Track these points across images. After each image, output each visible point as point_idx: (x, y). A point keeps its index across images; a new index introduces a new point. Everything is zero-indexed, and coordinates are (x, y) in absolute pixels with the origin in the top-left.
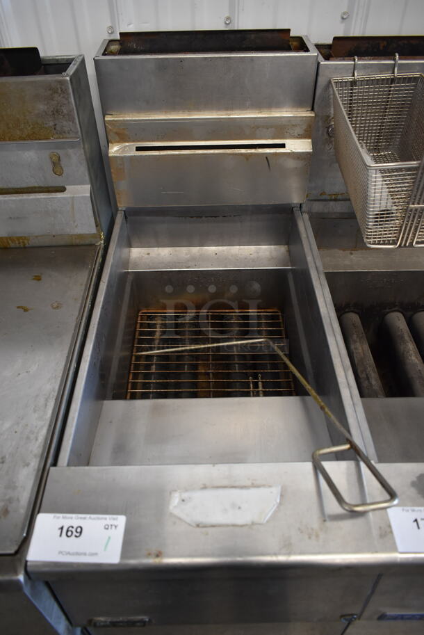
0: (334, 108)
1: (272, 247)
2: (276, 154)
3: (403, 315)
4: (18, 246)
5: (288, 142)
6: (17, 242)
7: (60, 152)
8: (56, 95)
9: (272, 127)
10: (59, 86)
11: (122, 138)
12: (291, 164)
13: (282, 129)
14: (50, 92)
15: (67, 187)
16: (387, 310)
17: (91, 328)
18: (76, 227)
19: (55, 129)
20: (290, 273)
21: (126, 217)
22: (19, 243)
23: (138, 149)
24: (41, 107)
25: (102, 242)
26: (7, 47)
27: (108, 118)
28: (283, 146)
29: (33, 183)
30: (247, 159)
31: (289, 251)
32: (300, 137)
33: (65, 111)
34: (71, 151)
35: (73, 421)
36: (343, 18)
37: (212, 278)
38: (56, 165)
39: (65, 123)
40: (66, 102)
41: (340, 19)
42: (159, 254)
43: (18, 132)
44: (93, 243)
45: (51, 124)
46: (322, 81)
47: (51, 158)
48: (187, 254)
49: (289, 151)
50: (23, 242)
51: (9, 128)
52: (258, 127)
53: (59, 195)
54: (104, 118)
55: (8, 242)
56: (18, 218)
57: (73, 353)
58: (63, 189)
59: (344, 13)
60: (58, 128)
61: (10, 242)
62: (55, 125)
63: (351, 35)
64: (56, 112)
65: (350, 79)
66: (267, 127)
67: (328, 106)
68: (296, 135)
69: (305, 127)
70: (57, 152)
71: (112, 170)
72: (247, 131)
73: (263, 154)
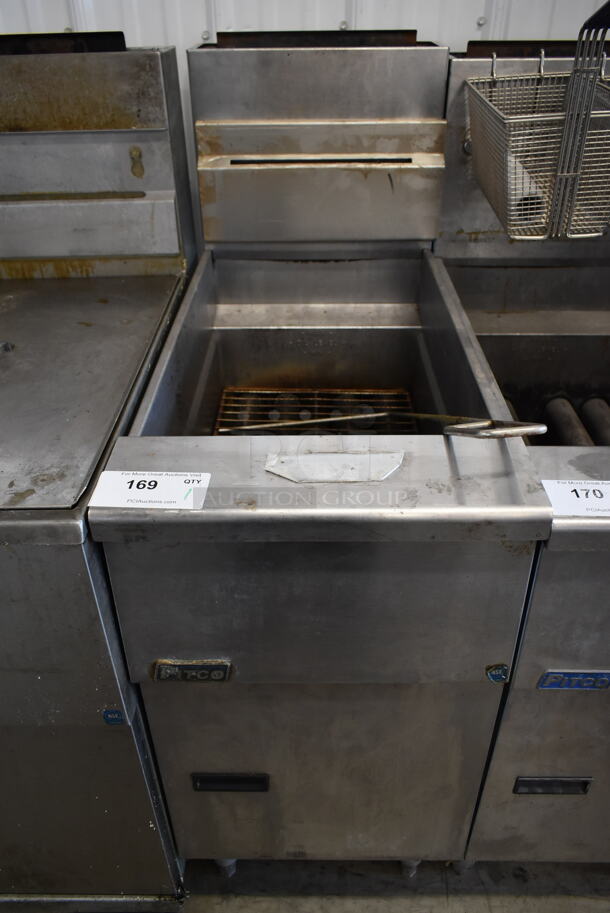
0: (471, 115)
1: (397, 305)
2: (400, 170)
3: (570, 403)
4: (79, 275)
5: (415, 157)
6: (79, 270)
7: (142, 146)
8: (143, 73)
9: (395, 137)
10: (148, 62)
11: (215, 148)
12: (419, 183)
13: (407, 141)
14: (136, 69)
15: (148, 192)
16: (549, 396)
17: (169, 339)
18: (155, 243)
19: (138, 116)
20: (421, 335)
21: (213, 261)
22: (82, 272)
23: (233, 162)
24: (125, 87)
25: (184, 271)
26: (80, 31)
27: (199, 124)
28: (409, 161)
29: (107, 187)
30: (366, 176)
31: (419, 310)
32: (430, 151)
33: (152, 94)
34: (155, 145)
35: (146, 409)
36: (480, 25)
37: (320, 341)
38: (137, 163)
39: (150, 108)
40: (154, 82)
41: (476, 26)
42: (253, 312)
43: (95, 120)
44: (173, 273)
45: (135, 109)
46: (455, 83)
47: (131, 153)
48: (288, 312)
49: (416, 167)
50: (87, 270)
51: (85, 114)
52: (378, 137)
53: (137, 202)
54: (194, 123)
55: (68, 271)
56: (84, 230)
57: (147, 355)
58: (142, 195)
59: (481, 19)
60: (142, 114)
61: (70, 269)
62: (139, 111)
63: (490, 39)
64: (142, 95)
65: (487, 78)
66: (390, 137)
67: (463, 115)
68: (425, 148)
69: (435, 138)
70: (139, 145)
71: (201, 189)
72: (366, 143)
73: (385, 170)
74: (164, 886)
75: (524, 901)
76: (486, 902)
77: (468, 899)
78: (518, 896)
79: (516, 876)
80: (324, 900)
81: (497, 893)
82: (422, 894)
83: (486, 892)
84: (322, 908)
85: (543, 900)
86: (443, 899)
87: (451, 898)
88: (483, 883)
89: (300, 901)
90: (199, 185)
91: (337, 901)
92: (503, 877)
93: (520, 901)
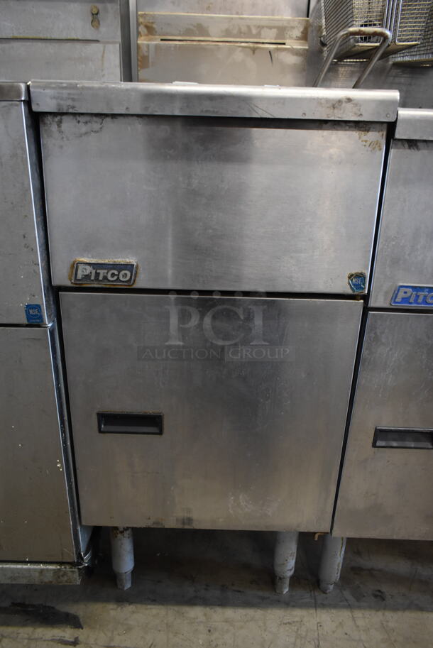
2: (278, 49)
5: (288, 41)
9: (274, 27)
11: (150, 30)
12: (291, 59)
13: (282, 31)
23: (162, 40)
27: (140, 13)
28: (284, 44)
30: (254, 53)
32: (298, 38)
38: (95, 18)
47: (91, 9)
49: (288, 47)
52: (263, 27)
53: (94, 45)
54: (137, 12)
58: (97, 41)
66: (270, 28)
67: (320, 17)
68: (294, 36)
69: (301, 29)
70: (97, 5)
71: (139, 57)
72: (254, 31)
73: (267, 48)
74: (65, 550)
75: (383, 614)
76: (350, 614)
77: (334, 611)
78: (378, 611)
79: (376, 596)
80: (208, 609)
81: (359, 608)
82: (294, 606)
83: (350, 607)
84: (205, 615)
85: (400, 613)
86: (312, 611)
87: (319, 611)
88: (346, 600)
89: (186, 609)
90: (138, 53)
91: (219, 610)
92: (364, 596)
93: (380, 613)
